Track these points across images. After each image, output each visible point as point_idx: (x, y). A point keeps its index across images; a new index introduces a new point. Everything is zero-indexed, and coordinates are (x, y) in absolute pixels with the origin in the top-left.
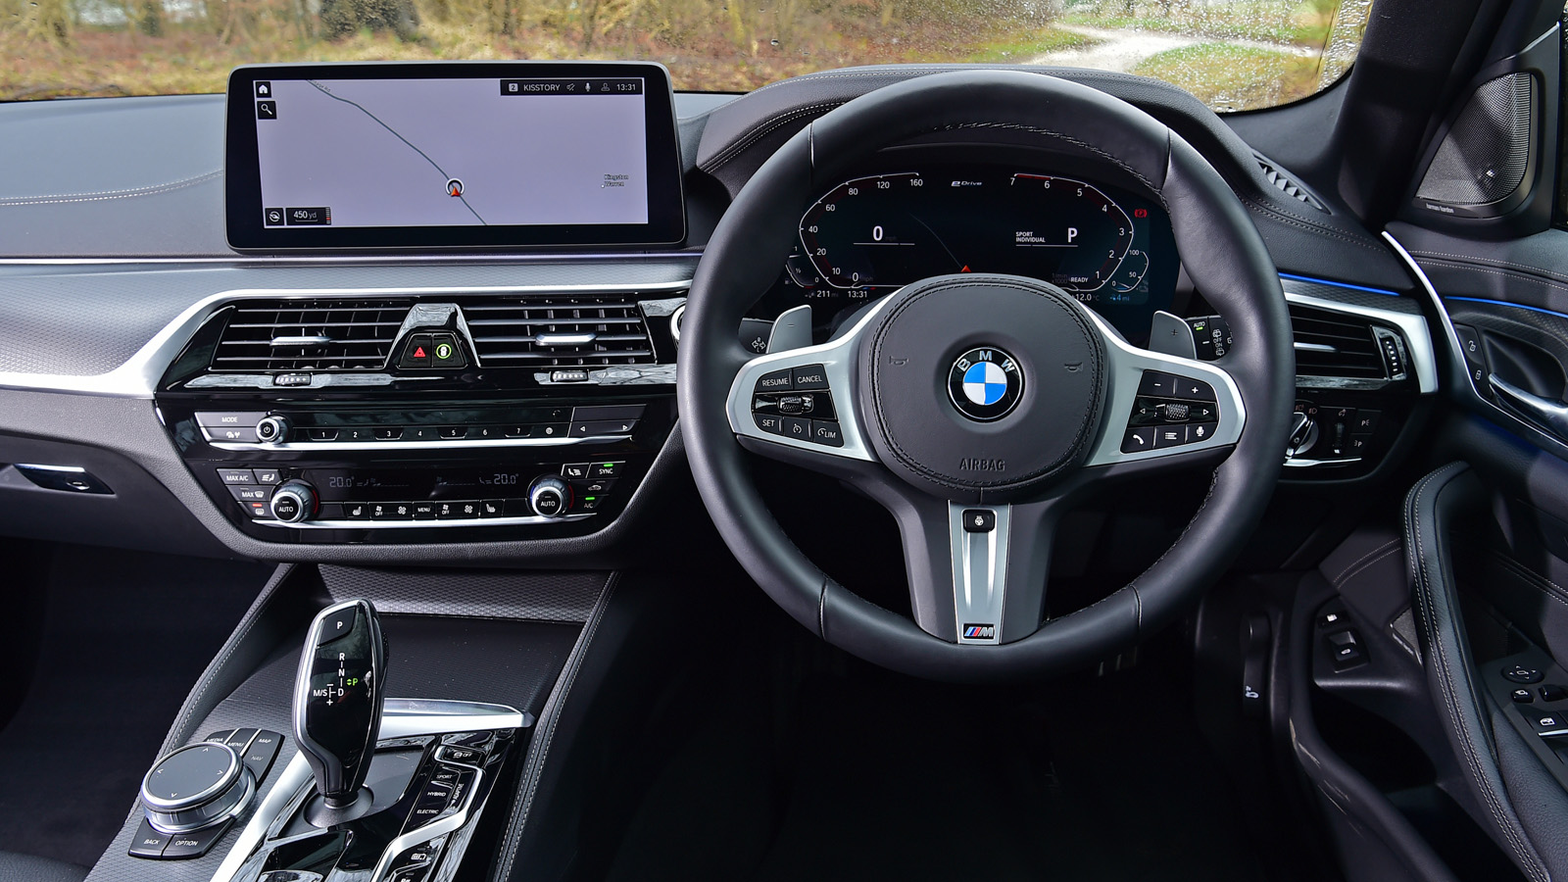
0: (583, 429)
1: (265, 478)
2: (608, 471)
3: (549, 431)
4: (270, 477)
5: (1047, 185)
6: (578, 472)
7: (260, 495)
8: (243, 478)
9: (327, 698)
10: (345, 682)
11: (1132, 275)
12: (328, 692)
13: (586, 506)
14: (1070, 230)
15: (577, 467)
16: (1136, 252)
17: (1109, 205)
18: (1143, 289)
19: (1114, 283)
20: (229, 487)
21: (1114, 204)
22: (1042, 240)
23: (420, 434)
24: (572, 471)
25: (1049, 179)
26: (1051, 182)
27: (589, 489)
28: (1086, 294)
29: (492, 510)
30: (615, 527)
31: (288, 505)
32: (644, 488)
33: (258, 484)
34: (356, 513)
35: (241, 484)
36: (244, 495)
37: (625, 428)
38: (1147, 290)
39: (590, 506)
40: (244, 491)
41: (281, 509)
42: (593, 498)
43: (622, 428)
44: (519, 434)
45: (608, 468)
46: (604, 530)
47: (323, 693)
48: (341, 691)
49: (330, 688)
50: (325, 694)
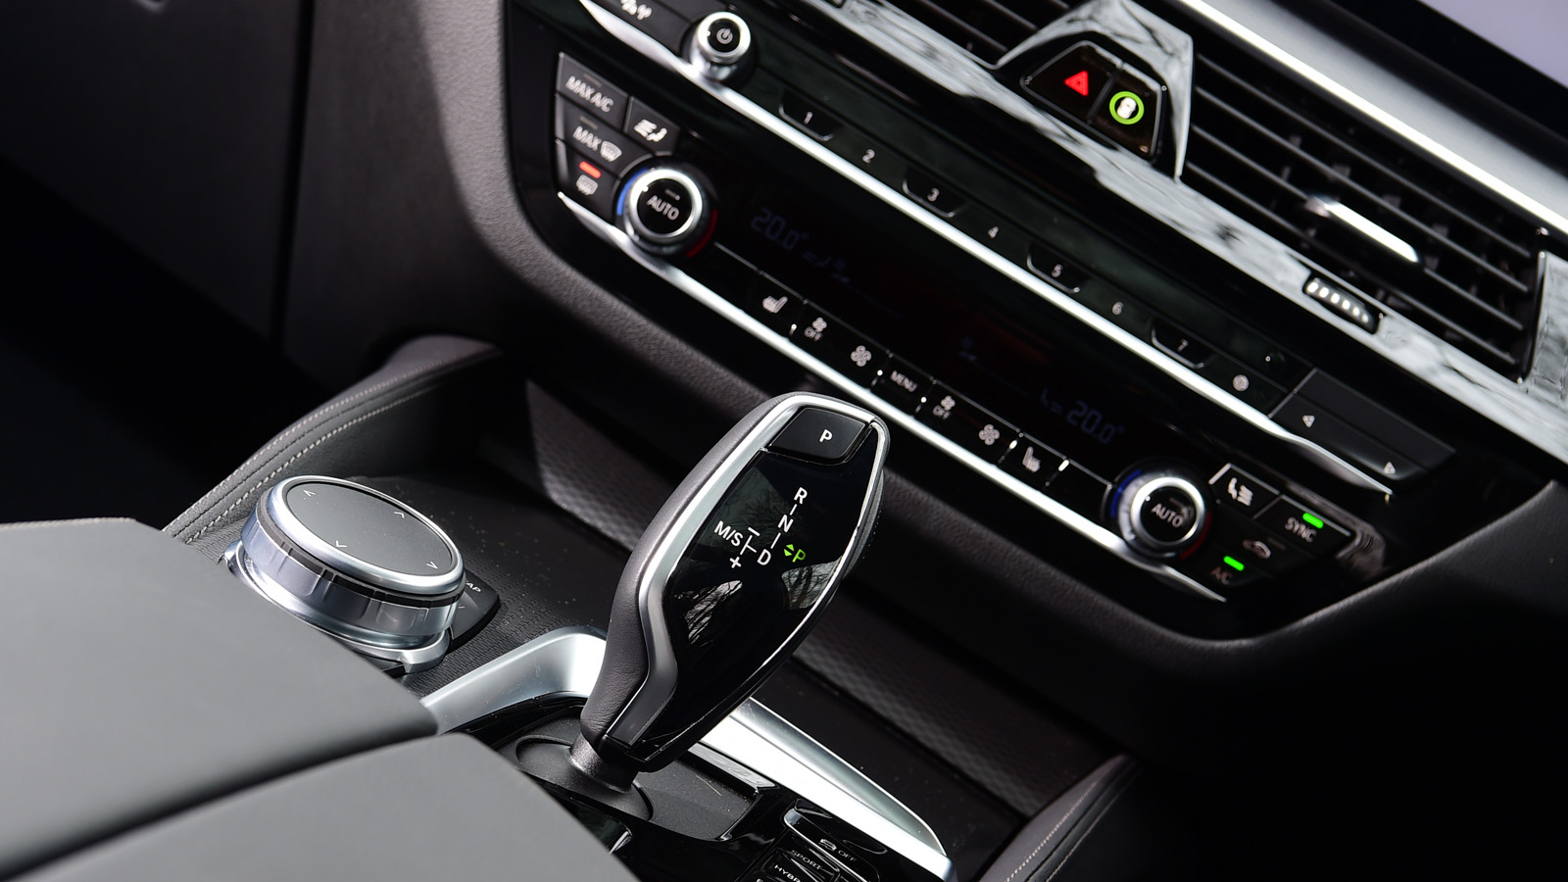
0: (1309, 420)
1: (645, 128)
2: (1305, 534)
3: (1241, 383)
4: (656, 131)
6: (1246, 496)
7: (611, 153)
8: (602, 103)
9: (735, 552)
10: (782, 545)
12: (743, 542)
13: (1217, 573)
15: (1251, 486)
20: (559, 104)
23: (993, 233)
24: (1238, 488)
27: (1246, 544)
29: (1032, 464)
30: (1241, 651)
31: (674, 203)
32: (1349, 610)
33: (618, 128)
34: (771, 305)
35: (588, 109)
36: (581, 135)
37: (1389, 470)
39: (1223, 578)
40: (585, 127)
41: (654, 202)
42: (1239, 566)
43: (1384, 465)
44: (1181, 354)
45: (1309, 526)
46: (1218, 644)
47: (733, 538)
48: (766, 556)
49: (751, 537)
50: (736, 542)
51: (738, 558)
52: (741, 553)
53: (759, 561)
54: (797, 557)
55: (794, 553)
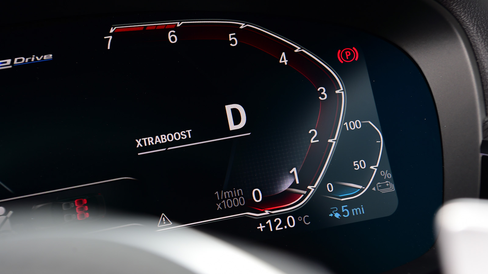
5: (172, 37)
11: (359, 165)
14: (228, 108)
16: (356, 125)
17: (289, 51)
18: (384, 186)
19: (330, 187)
21: (298, 49)
22: (182, 135)
25: (175, 28)
26: (179, 31)
28: (283, 216)
38: (392, 188)
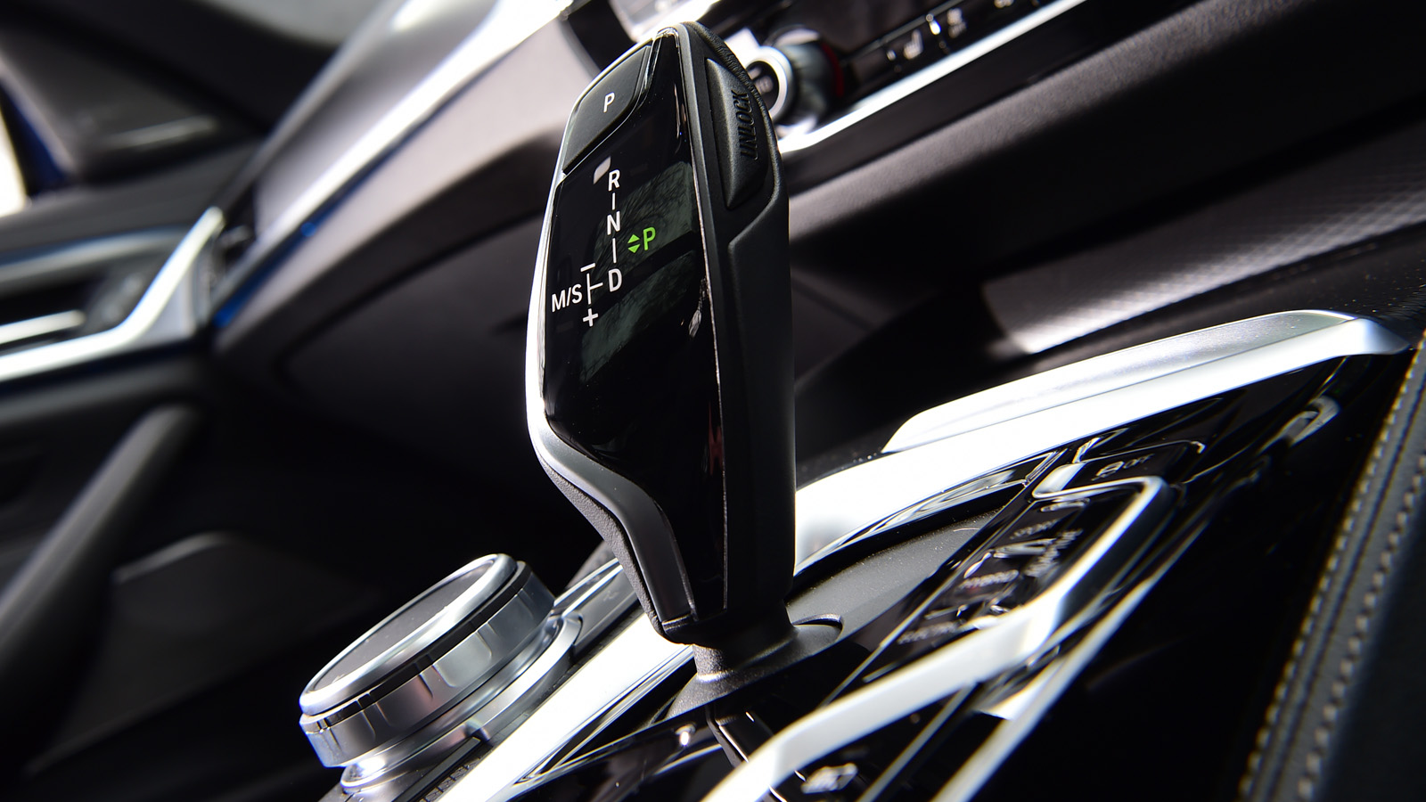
9: (582, 309)
10: (623, 247)
12: (583, 290)
47: (573, 297)
48: (615, 275)
49: (588, 275)
50: (577, 297)
51: (590, 311)
52: (590, 302)
53: (612, 289)
54: (646, 240)
55: (641, 241)
